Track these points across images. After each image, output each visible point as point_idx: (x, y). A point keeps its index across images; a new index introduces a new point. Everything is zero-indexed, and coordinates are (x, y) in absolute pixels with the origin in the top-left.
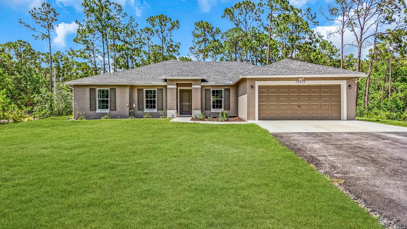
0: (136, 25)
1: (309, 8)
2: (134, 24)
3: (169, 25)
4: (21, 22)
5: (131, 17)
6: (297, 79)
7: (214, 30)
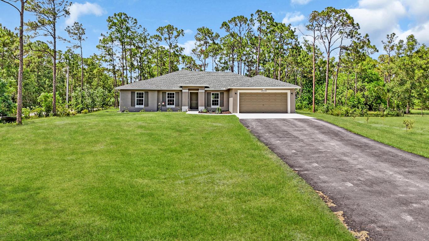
0: (148, 35)
1: (290, 24)
2: (146, 34)
3: (175, 33)
4: (59, 38)
5: (144, 28)
6: (262, 89)
7: (214, 35)
